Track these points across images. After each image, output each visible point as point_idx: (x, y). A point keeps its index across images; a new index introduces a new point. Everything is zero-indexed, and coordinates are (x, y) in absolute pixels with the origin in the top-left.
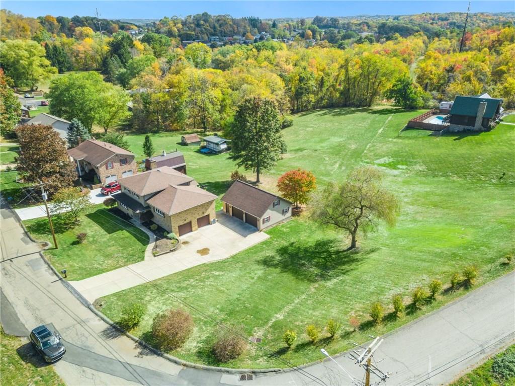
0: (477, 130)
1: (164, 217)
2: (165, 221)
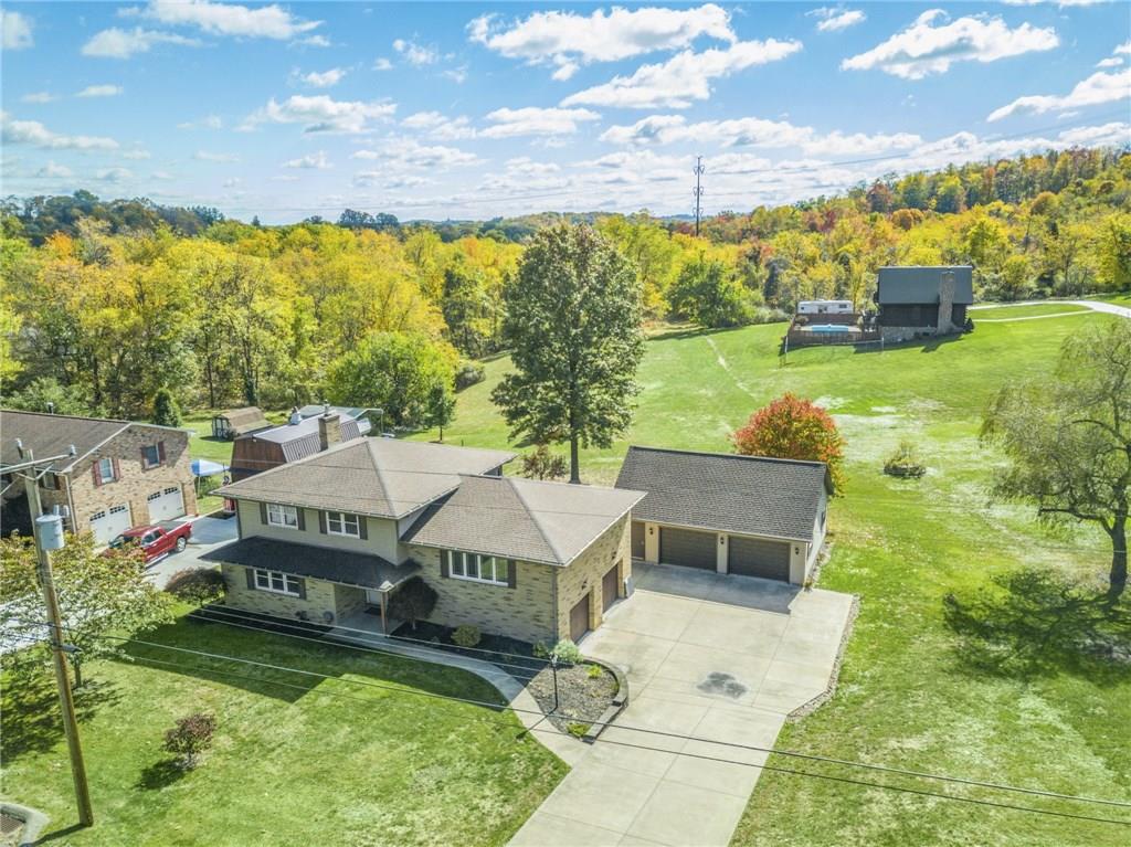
0: (944, 331)
1: (513, 585)
2: (512, 603)
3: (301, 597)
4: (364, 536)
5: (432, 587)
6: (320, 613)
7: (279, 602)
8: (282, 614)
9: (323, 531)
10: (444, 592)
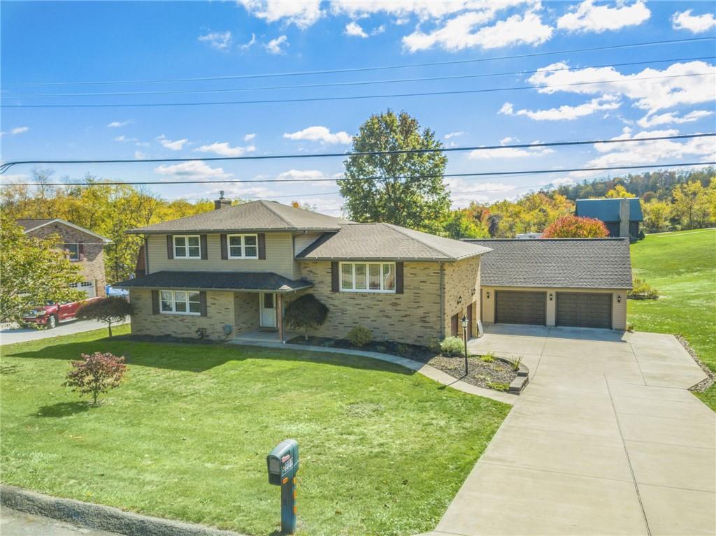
1: (400, 290)
2: (398, 308)
3: (202, 315)
4: (262, 257)
5: (323, 302)
6: (219, 328)
7: (180, 323)
8: (183, 333)
9: (224, 257)
10: (334, 305)
